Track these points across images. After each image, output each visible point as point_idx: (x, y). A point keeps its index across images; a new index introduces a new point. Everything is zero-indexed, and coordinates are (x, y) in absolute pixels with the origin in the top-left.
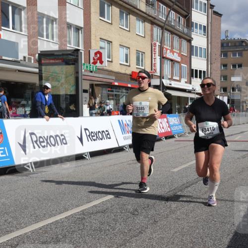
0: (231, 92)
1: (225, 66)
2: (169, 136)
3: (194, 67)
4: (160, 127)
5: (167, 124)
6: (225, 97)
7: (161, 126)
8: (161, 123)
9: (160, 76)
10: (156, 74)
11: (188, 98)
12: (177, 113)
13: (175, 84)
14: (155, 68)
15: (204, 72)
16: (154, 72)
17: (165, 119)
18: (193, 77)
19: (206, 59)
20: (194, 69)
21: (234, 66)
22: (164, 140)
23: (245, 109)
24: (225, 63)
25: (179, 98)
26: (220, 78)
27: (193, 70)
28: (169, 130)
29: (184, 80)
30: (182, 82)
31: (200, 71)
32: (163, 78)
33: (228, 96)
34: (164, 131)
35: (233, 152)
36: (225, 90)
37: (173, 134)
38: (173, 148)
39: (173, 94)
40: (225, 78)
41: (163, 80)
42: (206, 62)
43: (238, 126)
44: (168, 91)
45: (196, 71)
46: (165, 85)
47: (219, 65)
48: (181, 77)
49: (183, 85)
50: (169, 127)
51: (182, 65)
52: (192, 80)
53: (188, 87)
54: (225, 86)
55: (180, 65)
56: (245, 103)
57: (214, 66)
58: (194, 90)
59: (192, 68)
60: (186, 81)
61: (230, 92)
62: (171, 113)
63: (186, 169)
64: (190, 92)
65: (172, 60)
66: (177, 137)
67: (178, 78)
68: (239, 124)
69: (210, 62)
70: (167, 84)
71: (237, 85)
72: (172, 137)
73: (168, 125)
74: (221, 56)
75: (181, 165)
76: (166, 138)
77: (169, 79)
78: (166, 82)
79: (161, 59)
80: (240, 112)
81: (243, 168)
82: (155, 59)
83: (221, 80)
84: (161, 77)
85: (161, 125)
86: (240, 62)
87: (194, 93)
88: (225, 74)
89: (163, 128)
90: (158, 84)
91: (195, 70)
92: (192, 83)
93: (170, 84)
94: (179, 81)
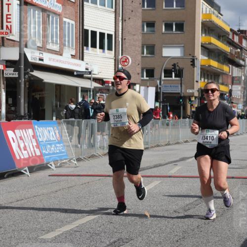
0: (163, 78)
1: (151, 25)
2: (38, 167)
3: (89, 25)
4: (19, 146)
5: (34, 140)
6: (150, 88)
7: (22, 146)
8: (21, 138)
9: (20, 42)
10: (11, 37)
11: (77, 88)
12: (54, 118)
13: (50, 59)
14: (9, 25)
15: (110, 36)
16: (7, 33)
17: (30, 131)
18: (87, 46)
19: (113, 10)
20: (90, 29)
21: (169, 26)
22: (28, 173)
23: (189, 113)
24: (151, 19)
25: (59, 87)
26: (140, 49)
27: (87, 31)
28: (38, 153)
29: (69, 52)
30: (64, 54)
31: (102, 35)
32: (26, 46)
33: (157, 87)
34: (27, 156)
35: (166, 197)
36: (150, 73)
37: (45, 162)
38: (45, 191)
39: (46, 80)
40: (151, 49)
41: (26, 50)
42: (113, 15)
43: (177, 146)
44: (36, 74)
45: (94, 33)
46: (30, 60)
47: (139, 23)
48: (62, 45)
49: (66, 61)
50: (38, 147)
51: (65, 19)
52: (85, 51)
53: (78, 65)
54: (150, 66)
55: (61, 20)
56: (190, 100)
57: (130, 24)
58: (90, 73)
59: (85, 27)
60: (74, 53)
61: (161, 78)
62: (43, 119)
63: (71, 234)
64: (80, 75)
65: (44, 10)
66: (53, 167)
67: (56, 48)
68: (178, 143)
69: (121, 16)
70: (35, 59)
71: (174, 65)
72: (44, 167)
73: (35, 144)
74: (143, 6)
75: (60, 227)
76: (32, 170)
77: (39, 48)
78: (32, 56)
79: (20, 5)
80: (179, 118)
81: (185, 232)
82: (8, 5)
83: (143, 53)
84: (21, 44)
85: (21, 142)
86: (179, 19)
87: (89, 79)
88: (150, 42)
89: (25, 149)
90: (16, 57)
91: (92, 31)
92: (85, 57)
93: (41, 60)
94: (60, 53)
